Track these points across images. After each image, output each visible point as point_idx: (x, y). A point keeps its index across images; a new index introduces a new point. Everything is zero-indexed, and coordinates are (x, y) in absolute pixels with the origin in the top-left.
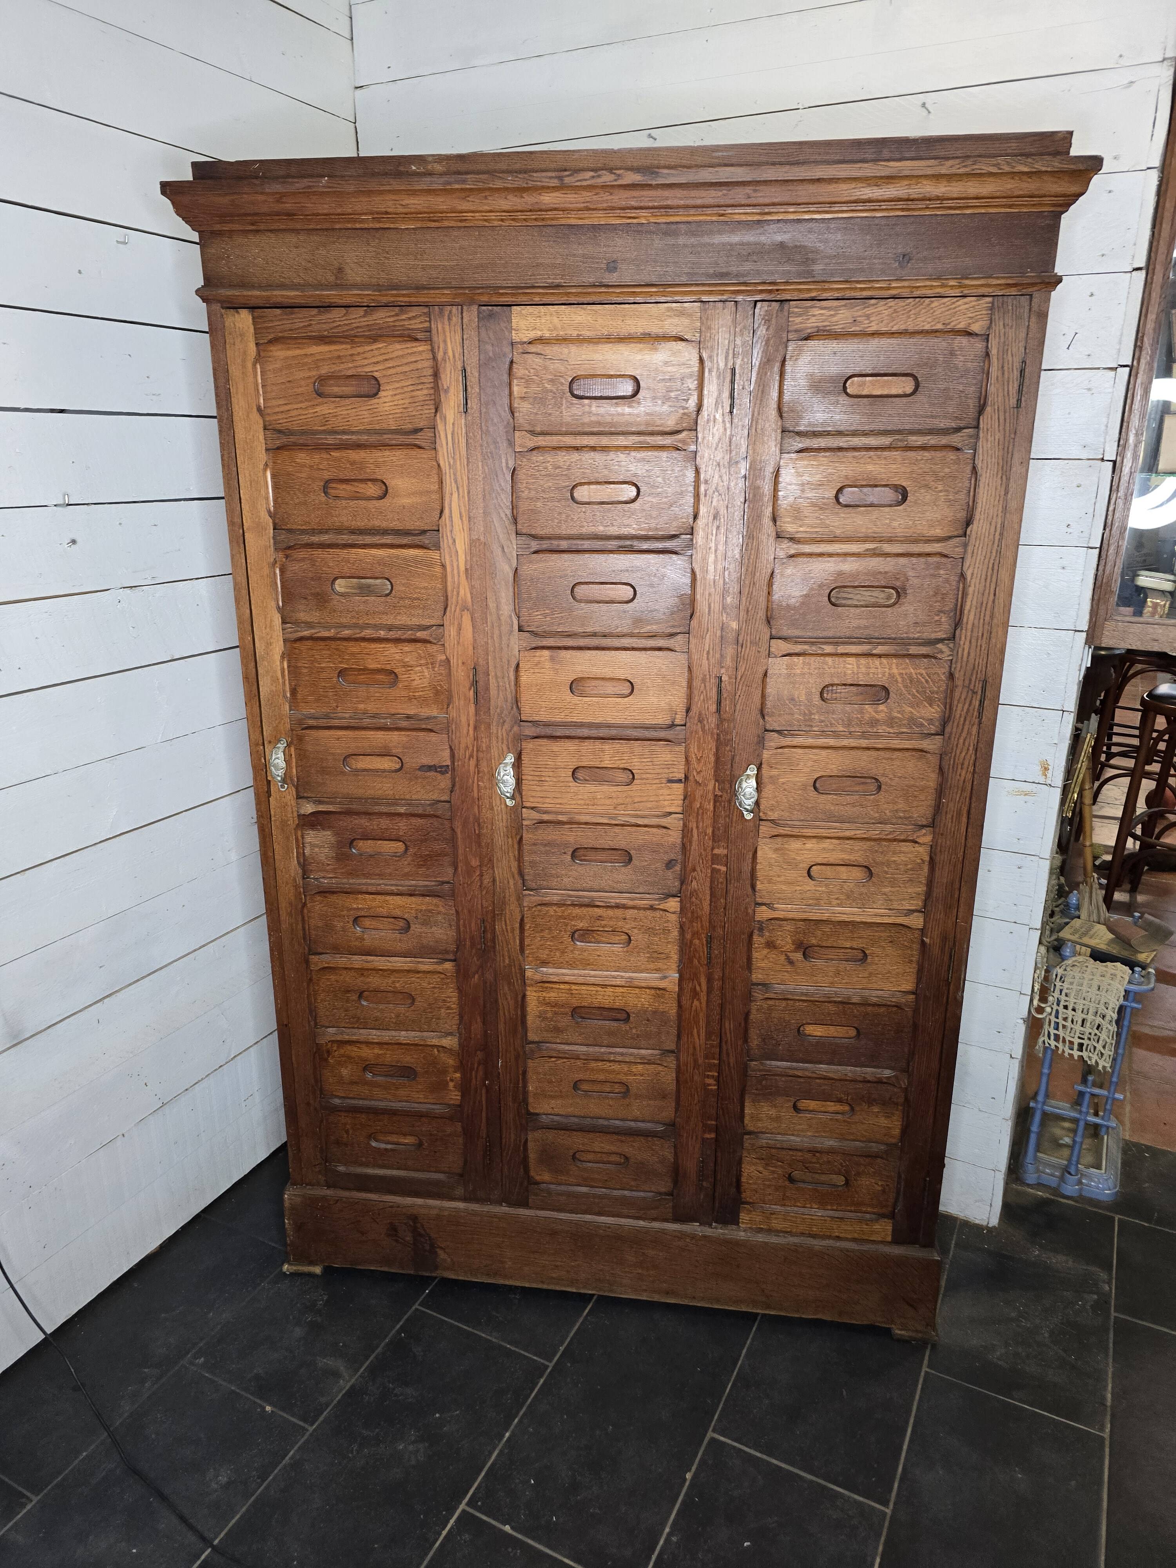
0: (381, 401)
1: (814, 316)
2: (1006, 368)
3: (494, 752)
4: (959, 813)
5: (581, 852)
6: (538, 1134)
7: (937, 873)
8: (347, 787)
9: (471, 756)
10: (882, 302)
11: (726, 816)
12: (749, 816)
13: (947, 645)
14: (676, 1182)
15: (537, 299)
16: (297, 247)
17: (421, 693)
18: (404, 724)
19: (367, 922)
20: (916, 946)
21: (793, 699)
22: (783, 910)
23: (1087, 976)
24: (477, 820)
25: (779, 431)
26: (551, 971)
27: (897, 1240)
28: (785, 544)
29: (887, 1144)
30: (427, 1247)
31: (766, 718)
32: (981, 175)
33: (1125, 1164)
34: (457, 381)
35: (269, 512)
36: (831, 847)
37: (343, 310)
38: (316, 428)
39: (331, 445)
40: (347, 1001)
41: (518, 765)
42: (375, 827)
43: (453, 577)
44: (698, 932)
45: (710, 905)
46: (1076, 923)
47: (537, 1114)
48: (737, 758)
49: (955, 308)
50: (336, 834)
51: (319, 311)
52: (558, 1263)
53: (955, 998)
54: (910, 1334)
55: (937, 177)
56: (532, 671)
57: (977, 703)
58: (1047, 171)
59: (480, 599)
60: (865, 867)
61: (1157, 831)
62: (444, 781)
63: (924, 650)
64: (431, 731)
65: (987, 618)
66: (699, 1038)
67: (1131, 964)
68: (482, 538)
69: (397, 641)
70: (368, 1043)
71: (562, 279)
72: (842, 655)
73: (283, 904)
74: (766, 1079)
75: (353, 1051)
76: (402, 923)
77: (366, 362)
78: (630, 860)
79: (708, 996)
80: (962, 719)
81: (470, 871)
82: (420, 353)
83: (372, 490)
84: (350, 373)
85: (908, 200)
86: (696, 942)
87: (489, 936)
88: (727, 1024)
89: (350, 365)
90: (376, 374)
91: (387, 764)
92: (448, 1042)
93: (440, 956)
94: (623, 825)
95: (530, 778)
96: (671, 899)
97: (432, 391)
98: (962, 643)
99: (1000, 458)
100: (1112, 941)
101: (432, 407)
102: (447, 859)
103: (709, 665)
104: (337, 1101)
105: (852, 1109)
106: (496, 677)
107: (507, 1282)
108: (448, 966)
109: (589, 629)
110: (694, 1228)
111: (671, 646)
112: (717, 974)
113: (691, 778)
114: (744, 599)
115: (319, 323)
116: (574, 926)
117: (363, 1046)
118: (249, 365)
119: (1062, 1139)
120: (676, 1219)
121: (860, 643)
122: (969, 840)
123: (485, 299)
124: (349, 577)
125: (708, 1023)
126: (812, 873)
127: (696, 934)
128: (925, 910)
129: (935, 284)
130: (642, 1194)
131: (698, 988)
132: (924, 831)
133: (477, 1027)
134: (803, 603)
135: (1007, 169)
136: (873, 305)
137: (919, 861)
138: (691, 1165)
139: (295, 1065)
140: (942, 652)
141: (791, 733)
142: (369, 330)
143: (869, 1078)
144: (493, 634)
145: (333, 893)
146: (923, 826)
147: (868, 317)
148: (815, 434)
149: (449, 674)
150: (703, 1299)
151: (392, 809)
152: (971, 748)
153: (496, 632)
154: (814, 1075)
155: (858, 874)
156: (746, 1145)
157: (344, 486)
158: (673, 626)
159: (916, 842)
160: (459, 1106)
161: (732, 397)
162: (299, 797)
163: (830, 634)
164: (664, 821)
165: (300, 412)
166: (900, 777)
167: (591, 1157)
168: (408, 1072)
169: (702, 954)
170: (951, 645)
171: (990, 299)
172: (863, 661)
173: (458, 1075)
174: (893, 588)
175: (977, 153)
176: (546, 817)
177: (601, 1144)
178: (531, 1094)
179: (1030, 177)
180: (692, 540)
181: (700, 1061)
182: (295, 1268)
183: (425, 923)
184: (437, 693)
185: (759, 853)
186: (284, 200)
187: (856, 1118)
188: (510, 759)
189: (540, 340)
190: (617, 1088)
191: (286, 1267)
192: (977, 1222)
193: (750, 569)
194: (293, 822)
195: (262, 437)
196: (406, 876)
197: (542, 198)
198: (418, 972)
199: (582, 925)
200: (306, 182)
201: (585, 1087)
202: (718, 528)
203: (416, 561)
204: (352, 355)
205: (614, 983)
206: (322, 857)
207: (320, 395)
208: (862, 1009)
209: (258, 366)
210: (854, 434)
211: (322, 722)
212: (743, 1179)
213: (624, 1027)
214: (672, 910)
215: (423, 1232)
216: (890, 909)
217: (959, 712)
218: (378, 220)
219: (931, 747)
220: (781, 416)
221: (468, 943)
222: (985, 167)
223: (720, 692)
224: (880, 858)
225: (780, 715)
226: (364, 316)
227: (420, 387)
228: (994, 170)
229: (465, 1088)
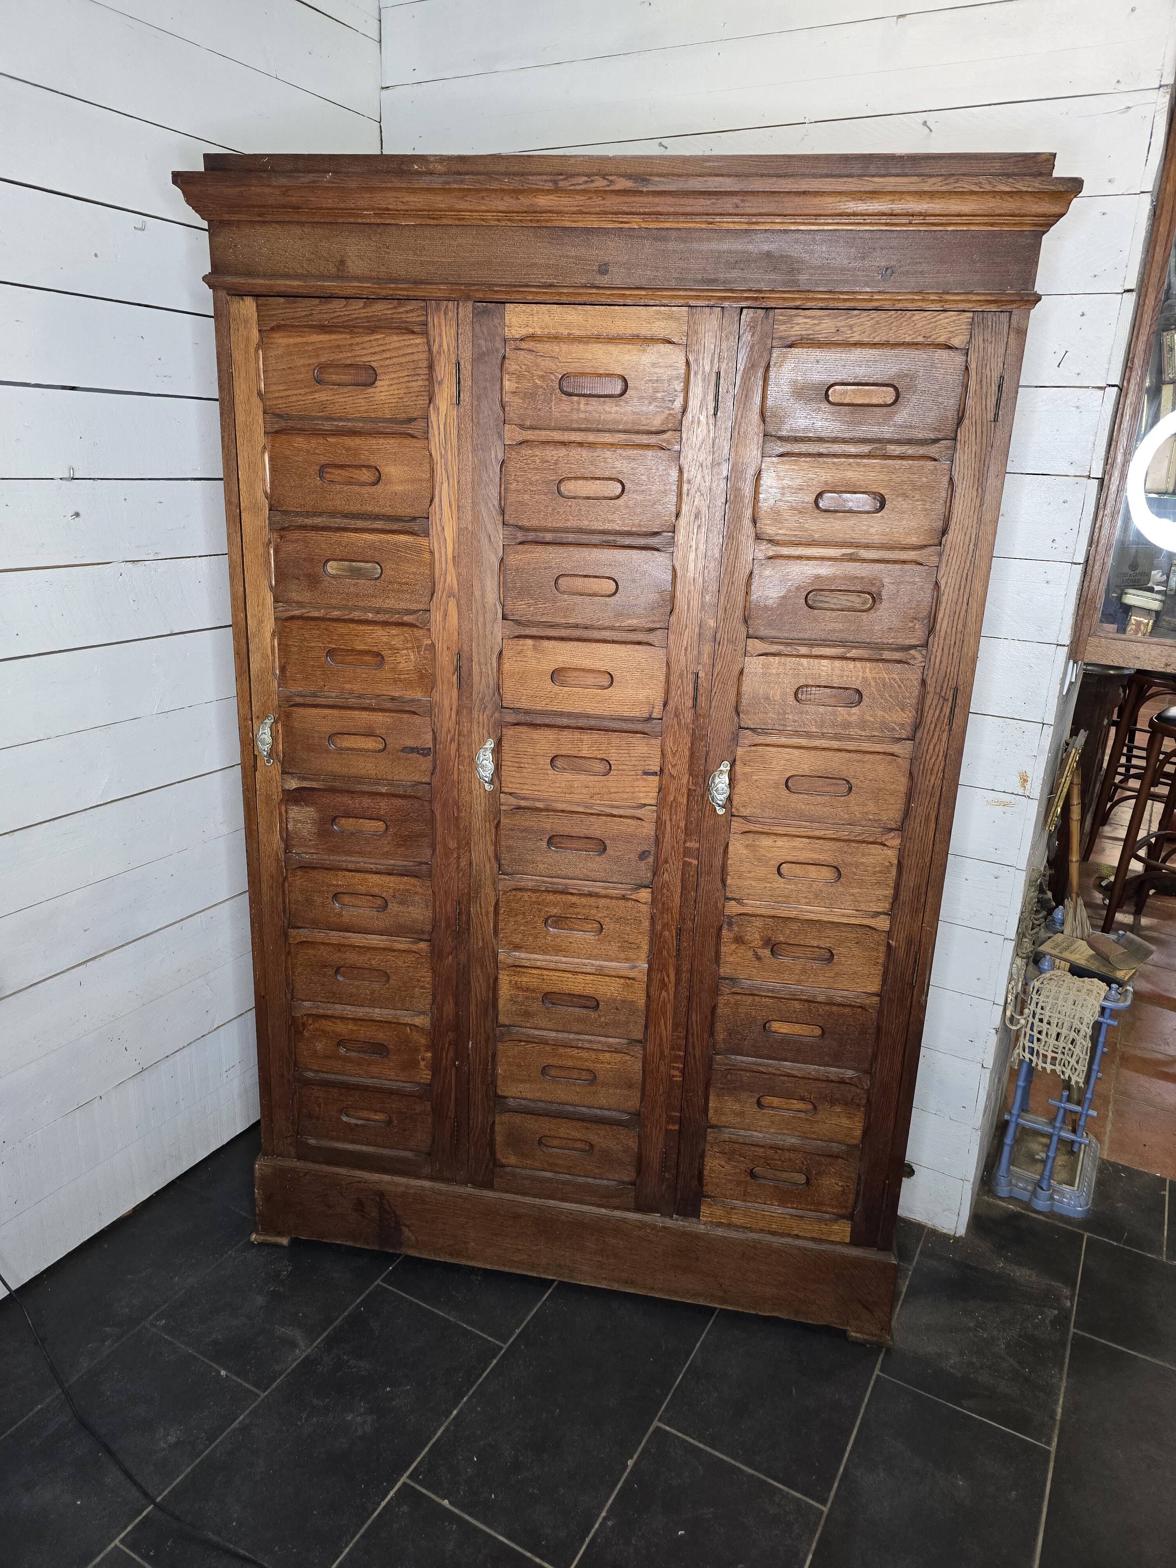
0: (378, 390)
1: (798, 324)
2: (984, 382)
3: (475, 737)
4: (927, 818)
5: (556, 840)
6: (505, 1117)
7: (904, 877)
8: (332, 765)
9: (452, 740)
10: (865, 313)
11: (698, 810)
12: (721, 812)
13: (920, 651)
14: (639, 1172)
15: (530, 298)
16: (301, 239)
17: (406, 676)
18: (389, 705)
19: (346, 899)
20: (883, 949)
21: (767, 698)
22: (752, 906)
23: (1063, 990)
24: (456, 803)
25: (761, 435)
26: (523, 955)
27: (855, 1242)
28: (764, 546)
29: (848, 1145)
30: (393, 1225)
31: (741, 715)
32: (962, 193)
33: (1100, 1183)
34: (451, 373)
35: (265, 493)
36: (801, 845)
37: (344, 302)
38: (314, 414)
39: (326, 430)
40: (324, 975)
41: (497, 751)
42: (357, 805)
43: (441, 563)
44: (668, 924)
45: (681, 898)
46: (1059, 937)
47: (506, 1097)
48: (711, 754)
49: (935, 322)
50: (319, 811)
51: (321, 302)
52: (520, 1247)
53: (919, 1002)
54: (866, 1337)
55: (920, 194)
56: (515, 659)
57: (948, 710)
58: (1027, 192)
59: (466, 586)
60: (835, 867)
61: (1163, 854)
62: (426, 763)
63: (897, 656)
64: (414, 713)
65: (960, 627)
66: (666, 1029)
67: (1108, 981)
68: (470, 527)
69: (385, 624)
70: (343, 1019)
71: (555, 279)
72: (817, 657)
73: (265, 877)
74: (731, 1074)
75: (327, 1025)
76: (379, 902)
77: (364, 352)
78: (605, 849)
79: (676, 988)
80: (933, 726)
81: (447, 852)
82: (417, 345)
83: (366, 476)
84: (348, 362)
85: (891, 215)
86: (666, 933)
87: (464, 918)
88: (694, 1018)
89: (349, 355)
90: (374, 364)
91: (370, 744)
92: (419, 1021)
93: (416, 936)
94: (598, 815)
95: (509, 764)
96: (643, 890)
97: (427, 383)
98: (934, 650)
99: (977, 470)
100: (1092, 956)
101: (426, 398)
102: (427, 840)
103: (687, 661)
104: (310, 1074)
105: (815, 1108)
106: (479, 663)
107: (470, 1264)
108: (423, 945)
109: (572, 621)
110: (656, 1219)
111: (650, 641)
112: (686, 967)
113: (666, 771)
114: (722, 598)
115: (320, 313)
116: (548, 912)
117: (338, 1021)
118: (252, 350)
119: (1038, 1154)
120: (638, 1209)
121: (834, 646)
122: (937, 846)
123: (479, 295)
124: (341, 560)
125: (675, 1013)
126: (782, 871)
127: (665, 926)
128: (891, 913)
129: (916, 297)
130: (605, 1182)
131: (666, 979)
132: (892, 834)
133: (449, 1008)
134: (780, 604)
135: (988, 188)
136: (856, 316)
137: (887, 864)
138: (654, 1156)
139: (270, 1037)
140: (914, 658)
141: (764, 732)
142: (368, 322)
143: (832, 1077)
144: (477, 621)
145: (314, 868)
146: (892, 830)
147: (851, 327)
148: (797, 440)
149: (434, 659)
150: (661, 1290)
151: (374, 789)
152: (941, 755)
153: (481, 619)
154: (778, 1072)
155: (827, 874)
156: (709, 1138)
157: (339, 471)
158: (653, 622)
159: (885, 845)
160: (430, 1085)
161: (716, 400)
162: (284, 772)
163: (806, 636)
164: (639, 813)
165: (300, 398)
166: (870, 780)
167: (556, 1142)
168: (380, 1049)
169: (671, 946)
170: (924, 652)
171: (971, 314)
172: (837, 663)
173: (429, 1055)
174: (869, 593)
175: (961, 171)
176: (523, 803)
177: (567, 1130)
178: (500, 1077)
179: (1011, 197)
180: (673, 538)
181: (667, 1052)
182: (262, 1238)
183: (402, 903)
184: (422, 676)
185: (731, 848)
186: (290, 193)
187: (818, 1117)
188: (490, 744)
189: (532, 337)
190: (585, 1075)
191: (254, 1236)
192: (945, 1231)
193: (729, 569)
194: (277, 797)
195: (261, 421)
196: (386, 855)
197: (537, 200)
198: (394, 951)
199: (555, 911)
200: (311, 177)
201: (553, 1072)
202: (699, 527)
203: (406, 547)
204: (352, 344)
205: (584, 970)
206: (305, 833)
207: (319, 382)
208: (828, 1008)
209: (261, 352)
210: (835, 440)
211: (309, 700)
212: (706, 1173)
213: (593, 1015)
214: (643, 900)
215: (388, 1209)
216: (857, 910)
217: (929, 718)
218: (379, 215)
219: (901, 751)
220: (764, 421)
221: (443, 925)
222: (966, 185)
223: (696, 689)
224: (848, 859)
225: (755, 713)
226: (364, 308)
227: (415, 378)
228: (976, 189)
229: (435, 1067)
